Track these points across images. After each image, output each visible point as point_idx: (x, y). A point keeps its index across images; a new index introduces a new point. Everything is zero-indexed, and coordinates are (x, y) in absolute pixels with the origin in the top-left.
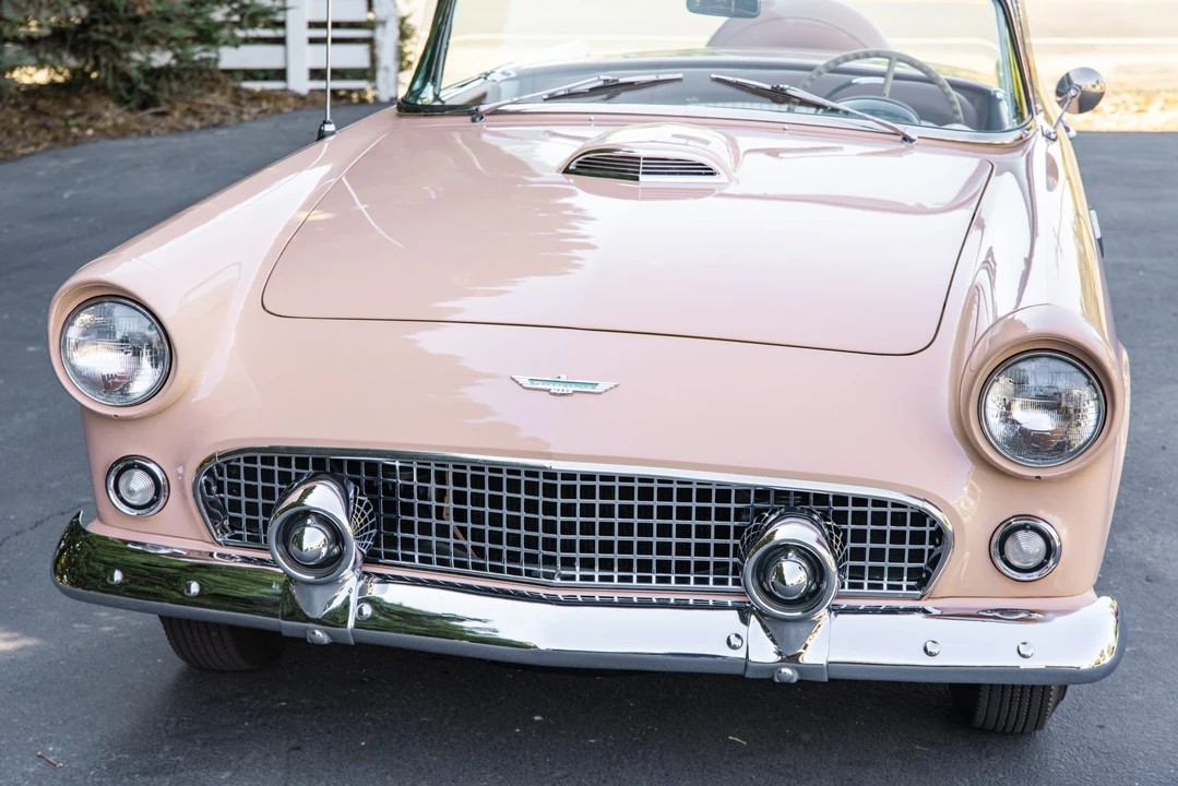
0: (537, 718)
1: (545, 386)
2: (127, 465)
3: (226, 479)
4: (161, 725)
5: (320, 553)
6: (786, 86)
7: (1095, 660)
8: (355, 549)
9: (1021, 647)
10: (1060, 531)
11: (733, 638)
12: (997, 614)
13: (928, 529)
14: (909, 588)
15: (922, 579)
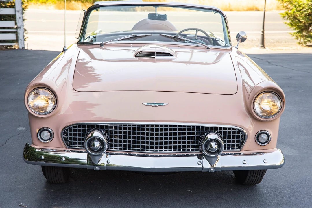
0: (139, 189)
1: (151, 105)
2: (42, 130)
3: (68, 132)
4: (47, 197)
5: (98, 148)
6: (178, 36)
7: (280, 163)
8: (106, 146)
9: (264, 161)
10: (271, 133)
11: (199, 162)
12: (255, 154)
13: (240, 135)
14: (236, 149)
15: (239, 147)
